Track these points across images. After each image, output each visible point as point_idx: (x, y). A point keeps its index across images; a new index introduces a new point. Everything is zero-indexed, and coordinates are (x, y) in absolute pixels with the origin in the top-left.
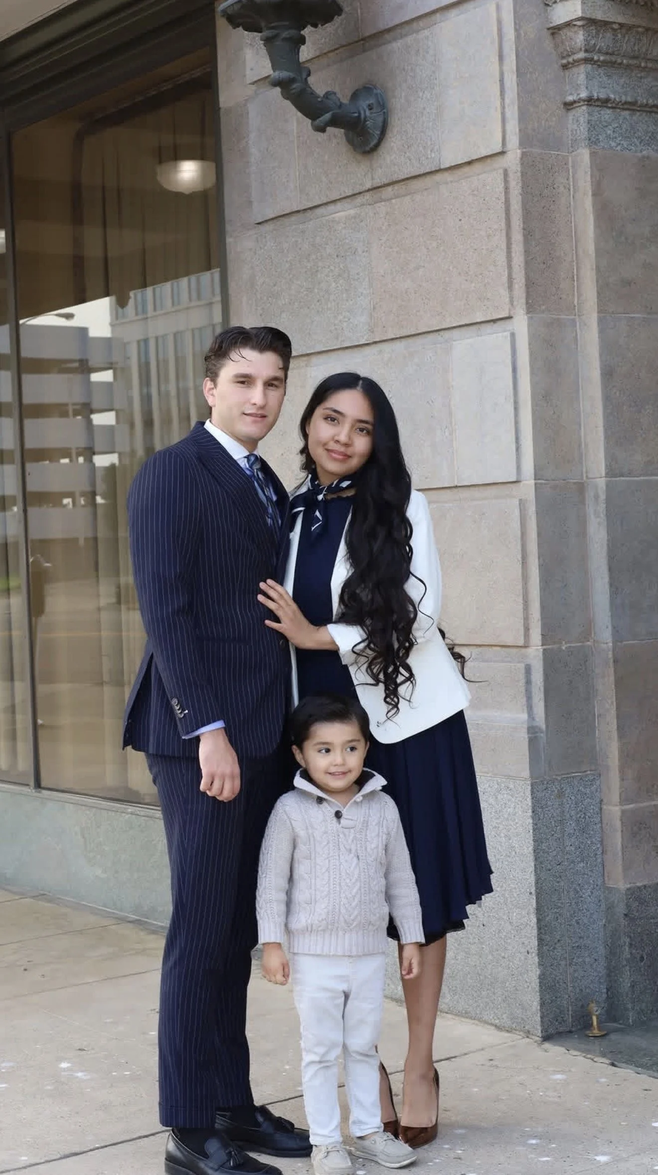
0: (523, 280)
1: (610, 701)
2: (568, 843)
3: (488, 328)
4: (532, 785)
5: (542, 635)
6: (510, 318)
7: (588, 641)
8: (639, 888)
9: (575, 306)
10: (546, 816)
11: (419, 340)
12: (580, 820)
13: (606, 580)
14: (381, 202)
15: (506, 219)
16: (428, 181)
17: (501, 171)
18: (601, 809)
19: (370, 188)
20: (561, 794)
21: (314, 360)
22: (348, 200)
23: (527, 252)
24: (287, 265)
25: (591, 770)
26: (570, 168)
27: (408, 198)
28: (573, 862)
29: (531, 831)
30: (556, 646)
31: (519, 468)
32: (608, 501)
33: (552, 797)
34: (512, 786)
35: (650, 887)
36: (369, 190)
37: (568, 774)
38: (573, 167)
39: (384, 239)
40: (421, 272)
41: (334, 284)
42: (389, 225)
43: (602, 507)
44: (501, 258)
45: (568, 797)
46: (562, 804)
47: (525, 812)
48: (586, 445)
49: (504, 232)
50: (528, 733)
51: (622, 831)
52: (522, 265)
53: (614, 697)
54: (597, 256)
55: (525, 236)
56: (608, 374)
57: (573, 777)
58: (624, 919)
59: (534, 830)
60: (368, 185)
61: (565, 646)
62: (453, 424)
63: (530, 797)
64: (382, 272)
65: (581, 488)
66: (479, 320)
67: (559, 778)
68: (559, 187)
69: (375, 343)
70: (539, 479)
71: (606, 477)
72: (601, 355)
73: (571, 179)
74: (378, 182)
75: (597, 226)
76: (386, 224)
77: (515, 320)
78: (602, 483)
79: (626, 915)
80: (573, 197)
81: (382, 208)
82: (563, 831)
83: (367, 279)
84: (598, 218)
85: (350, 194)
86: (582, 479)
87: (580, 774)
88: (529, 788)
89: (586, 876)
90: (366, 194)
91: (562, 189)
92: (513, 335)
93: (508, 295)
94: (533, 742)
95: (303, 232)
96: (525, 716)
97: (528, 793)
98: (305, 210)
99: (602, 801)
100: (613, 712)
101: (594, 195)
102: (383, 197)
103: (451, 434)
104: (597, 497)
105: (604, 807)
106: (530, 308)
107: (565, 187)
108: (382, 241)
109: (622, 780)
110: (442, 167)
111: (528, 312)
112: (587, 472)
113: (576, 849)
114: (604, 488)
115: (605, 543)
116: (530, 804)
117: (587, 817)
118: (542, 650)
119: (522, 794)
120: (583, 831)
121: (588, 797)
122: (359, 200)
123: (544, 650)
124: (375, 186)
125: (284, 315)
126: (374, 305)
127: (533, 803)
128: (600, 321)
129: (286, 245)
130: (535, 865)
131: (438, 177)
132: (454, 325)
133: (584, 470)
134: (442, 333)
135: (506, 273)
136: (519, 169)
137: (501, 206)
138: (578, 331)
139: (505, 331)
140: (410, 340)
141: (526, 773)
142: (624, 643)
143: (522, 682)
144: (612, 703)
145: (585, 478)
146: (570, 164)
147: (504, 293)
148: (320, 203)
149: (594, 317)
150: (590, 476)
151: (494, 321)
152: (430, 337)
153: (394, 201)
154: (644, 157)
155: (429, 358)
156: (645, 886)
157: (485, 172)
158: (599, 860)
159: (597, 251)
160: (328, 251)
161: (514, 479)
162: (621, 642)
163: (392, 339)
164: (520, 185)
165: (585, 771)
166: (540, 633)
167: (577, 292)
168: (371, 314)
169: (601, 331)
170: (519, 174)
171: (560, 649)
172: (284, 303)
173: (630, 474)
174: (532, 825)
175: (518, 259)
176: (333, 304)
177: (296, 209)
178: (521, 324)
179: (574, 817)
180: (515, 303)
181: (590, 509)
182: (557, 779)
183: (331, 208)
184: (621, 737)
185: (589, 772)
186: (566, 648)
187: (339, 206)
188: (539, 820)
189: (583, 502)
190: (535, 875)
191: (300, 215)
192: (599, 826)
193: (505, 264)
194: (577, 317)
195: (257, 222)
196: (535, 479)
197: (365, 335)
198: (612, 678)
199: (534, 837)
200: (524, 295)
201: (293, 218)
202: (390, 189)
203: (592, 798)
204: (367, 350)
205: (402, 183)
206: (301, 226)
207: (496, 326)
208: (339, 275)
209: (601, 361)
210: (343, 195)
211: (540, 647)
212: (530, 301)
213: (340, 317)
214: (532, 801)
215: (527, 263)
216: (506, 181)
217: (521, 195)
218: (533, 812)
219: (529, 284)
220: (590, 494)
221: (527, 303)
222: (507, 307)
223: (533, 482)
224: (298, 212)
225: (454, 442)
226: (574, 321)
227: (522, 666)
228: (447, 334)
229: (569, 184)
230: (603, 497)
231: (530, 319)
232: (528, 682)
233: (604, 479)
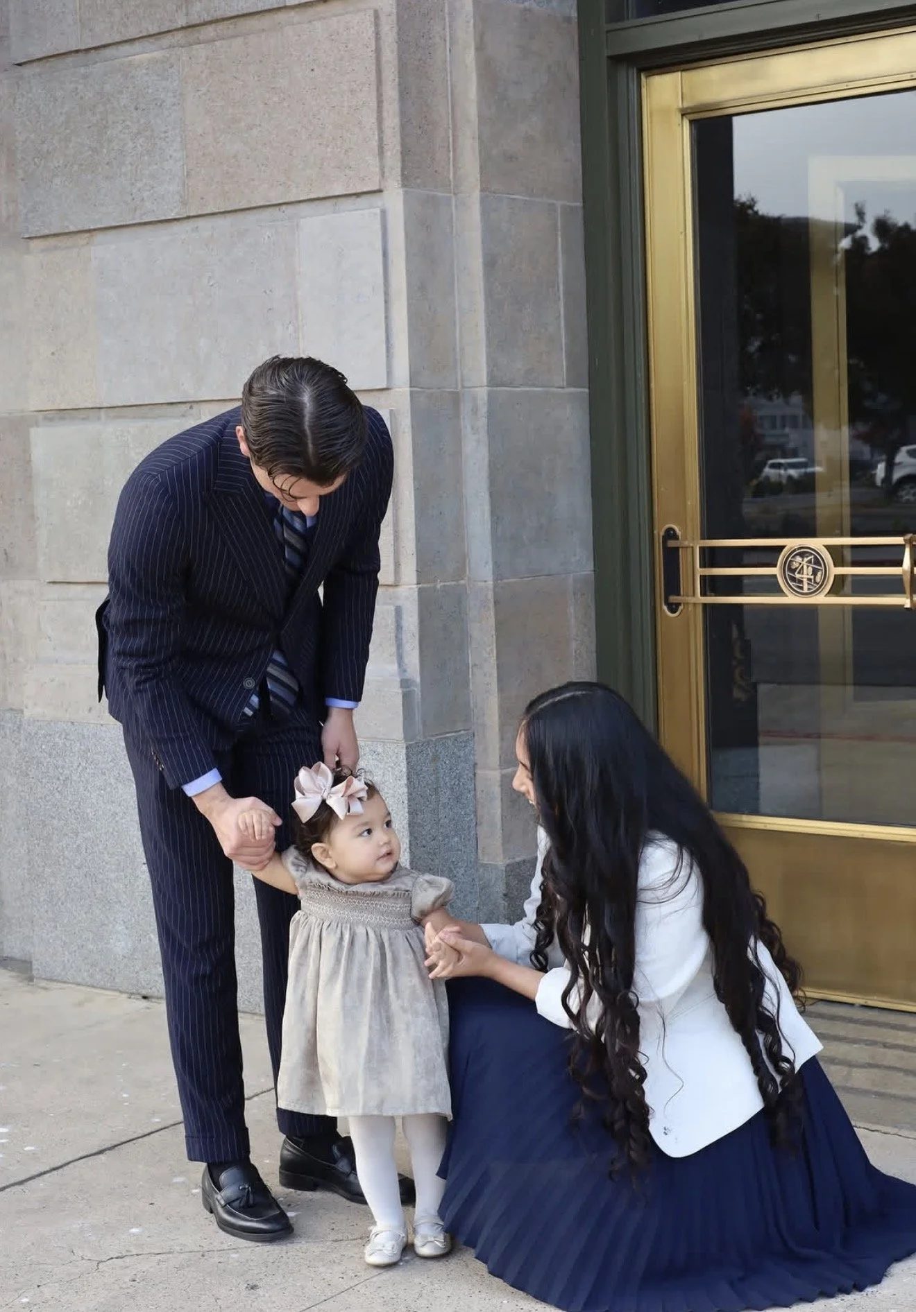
0: (398, 148)
1: (488, 649)
2: (442, 815)
3: (349, 203)
4: (407, 748)
5: (417, 571)
6: (380, 191)
7: (462, 579)
8: (518, 863)
9: (450, 181)
10: (421, 783)
11: (252, 217)
12: (454, 787)
13: (487, 508)
14: (199, 43)
15: (377, 72)
16: (266, 21)
17: (372, 12)
18: (475, 775)
19: (184, 25)
20: (435, 759)
21: (99, 237)
22: (151, 40)
23: (403, 113)
24: (62, 118)
25: (464, 730)
26: (447, 16)
27: (240, 40)
28: (447, 837)
29: (406, 802)
30: (432, 585)
31: (389, 373)
32: (491, 415)
33: (427, 761)
34: (380, 750)
35: (529, 861)
36: (183, 28)
37: (441, 734)
38: (450, 14)
39: (204, 89)
40: (255, 132)
41: (130, 144)
42: (212, 73)
43: (483, 422)
44: (370, 119)
45: (443, 761)
46: (436, 771)
47: (398, 779)
48: (462, 349)
49: (374, 88)
50: (401, 687)
51: (502, 799)
52: (397, 129)
53: (495, 645)
54: (480, 123)
55: (401, 93)
56: (490, 264)
57: (447, 738)
58: (504, 900)
59: (409, 800)
60: (182, 22)
61: (442, 584)
62: (300, 318)
63: (405, 762)
64: (200, 131)
65: (456, 399)
66: (337, 193)
67: (434, 739)
68: (434, 36)
69: (189, 217)
70: (414, 387)
71: (488, 386)
72: (483, 242)
73: (447, 30)
74: (195, 19)
75: (481, 88)
76: (206, 71)
77: (385, 194)
78: (482, 393)
79: (505, 895)
80: (450, 50)
81: (201, 51)
82: (438, 801)
83: (179, 139)
84: (480, 77)
85: (155, 32)
86: (456, 388)
87: (453, 734)
88: (404, 751)
89: (460, 852)
90: (175, 33)
91: (437, 39)
92: (384, 213)
93: (378, 164)
94: (407, 697)
95: (85, 77)
96: (394, 667)
97: (403, 756)
98: (88, 50)
99: (476, 764)
100: (493, 660)
101: (477, 49)
102: (201, 37)
103: (296, 330)
104: (475, 411)
105: (479, 772)
106: (406, 180)
107: (441, 38)
108: (200, 93)
109: (502, 739)
110: (288, 4)
111: (404, 186)
112: (462, 380)
113: (450, 821)
114: (486, 398)
115: (486, 462)
116: (405, 770)
117: (461, 784)
118: (416, 590)
119: (394, 758)
120: (458, 799)
121: (462, 761)
122: (166, 41)
123: (419, 589)
124: (190, 24)
125: (57, 181)
126: (187, 172)
127: (408, 769)
128: (483, 200)
129: (59, 94)
130: (410, 841)
131: (281, 17)
132: (302, 199)
133: (459, 378)
134: (284, 207)
135: (376, 137)
136: (395, 11)
137: (370, 53)
138: (454, 211)
139: (372, 207)
140: (240, 216)
141: (399, 734)
142: (505, 581)
143: (393, 627)
144: (492, 650)
145: (460, 386)
146: (446, 10)
147: (373, 162)
148: (110, 41)
149: (476, 194)
150: (467, 384)
151: (357, 195)
152: (267, 214)
153: (218, 43)
154: (525, 9)
155: (266, 238)
156: (524, 861)
157: (347, 13)
158: (473, 832)
159: (480, 116)
160: (123, 102)
161: (384, 386)
162: (501, 580)
163: (213, 214)
164: (395, 30)
165: (460, 731)
166: (415, 569)
167: (454, 166)
168: (184, 182)
169: (485, 213)
170: (394, 17)
171: (434, 589)
172: (57, 165)
173: (511, 384)
174: (406, 794)
175: (392, 121)
176: (129, 167)
177: (75, 48)
178: (395, 200)
179: (448, 784)
180: (387, 174)
181: (466, 423)
182: (432, 741)
183: (126, 48)
184: (501, 690)
185: (462, 732)
186: (441, 587)
187: (137, 46)
188: (414, 788)
189: (457, 415)
190: (410, 853)
191: (81, 56)
192: (472, 793)
193: (375, 126)
194: (452, 195)
195: (17, 62)
196: (411, 387)
197: (175, 207)
198: (492, 622)
199: (409, 809)
200: (399, 165)
201: (70, 60)
202: (210, 28)
203: (466, 762)
204: (176, 227)
205: (229, 22)
206: (83, 70)
207: (363, 201)
208: (139, 133)
209: (484, 249)
210: (144, 34)
211: (416, 586)
212: (406, 173)
213: (139, 185)
214: (407, 767)
215: (403, 127)
216: (377, 25)
217: (397, 42)
218: (408, 779)
219: (405, 152)
220: (466, 408)
221: (403, 175)
222: (377, 178)
223: (408, 389)
224: (77, 51)
225: (301, 341)
226: (449, 199)
227: (392, 608)
228: (290, 210)
229: (445, 36)
230: (483, 410)
231: (406, 193)
232: (399, 627)
233: (486, 388)
